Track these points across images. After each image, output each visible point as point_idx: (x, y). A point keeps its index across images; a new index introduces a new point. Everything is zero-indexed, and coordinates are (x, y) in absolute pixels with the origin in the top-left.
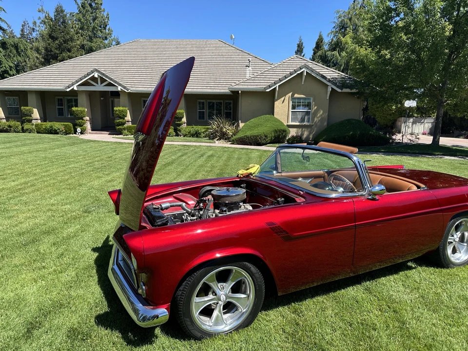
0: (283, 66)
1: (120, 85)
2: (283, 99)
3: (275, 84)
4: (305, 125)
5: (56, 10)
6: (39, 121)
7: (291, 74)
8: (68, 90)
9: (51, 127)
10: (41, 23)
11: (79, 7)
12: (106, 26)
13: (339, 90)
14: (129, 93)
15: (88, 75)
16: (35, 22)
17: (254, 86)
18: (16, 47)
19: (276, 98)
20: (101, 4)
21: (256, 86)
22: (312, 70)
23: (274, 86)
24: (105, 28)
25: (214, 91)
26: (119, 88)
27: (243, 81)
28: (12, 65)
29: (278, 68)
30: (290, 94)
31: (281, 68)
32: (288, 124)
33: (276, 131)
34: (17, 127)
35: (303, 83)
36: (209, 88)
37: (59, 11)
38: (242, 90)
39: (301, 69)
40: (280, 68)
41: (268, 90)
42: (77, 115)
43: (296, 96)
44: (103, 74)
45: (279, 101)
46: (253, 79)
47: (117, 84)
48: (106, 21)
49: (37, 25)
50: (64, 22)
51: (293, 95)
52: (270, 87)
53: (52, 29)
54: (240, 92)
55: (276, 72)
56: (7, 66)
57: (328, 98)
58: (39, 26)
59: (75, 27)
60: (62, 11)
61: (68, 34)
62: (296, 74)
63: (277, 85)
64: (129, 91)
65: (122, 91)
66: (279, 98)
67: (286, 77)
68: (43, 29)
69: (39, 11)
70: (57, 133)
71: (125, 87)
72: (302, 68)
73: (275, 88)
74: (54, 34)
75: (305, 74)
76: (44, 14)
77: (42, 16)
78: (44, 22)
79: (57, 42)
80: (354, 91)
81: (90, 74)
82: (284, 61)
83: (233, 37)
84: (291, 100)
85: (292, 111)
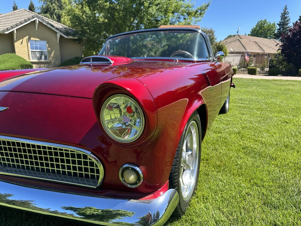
2: (21, 40)
3: (12, 27)
4: (41, 62)
7: (26, 21)
13: (66, 37)
19: (15, 40)
23: (11, 29)
30: (27, 37)
32: (30, 61)
33: (22, 65)
35: (37, 29)
41: (7, 33)
45: (18, 42)
51: (29, 39)
52: (8, 30)
57: (58, 42)
62: (29, 22)
63: (15, 29)
66: (18, 40)
67: (21, 23)
72: (34, 18)
73: (13, 32)
75: (38, 23)
80: (76, 38)
84: (29, 42)
85: (31, 51)
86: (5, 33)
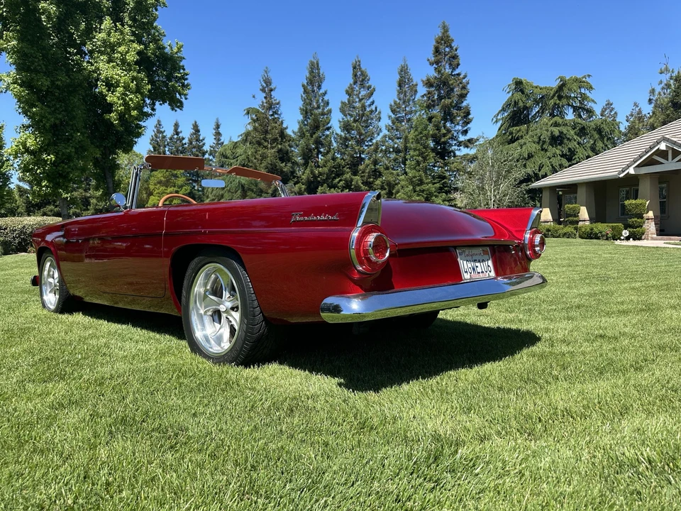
6: (588, 223)
8: (622, 175)
9: (592, 229)
15: (651, 148)
16: (653, 89)
34: (556, 231)
42: (630, 211)
44: (675, 143)
49: (657, 93)
53: (676, 94)
58: (660, 93)
68: (664, 96)
69: (661, 73)
70: (598, 238)
76: (669, 75)
77: (665, 77)
78: (667, 86)
81: (654, 147)
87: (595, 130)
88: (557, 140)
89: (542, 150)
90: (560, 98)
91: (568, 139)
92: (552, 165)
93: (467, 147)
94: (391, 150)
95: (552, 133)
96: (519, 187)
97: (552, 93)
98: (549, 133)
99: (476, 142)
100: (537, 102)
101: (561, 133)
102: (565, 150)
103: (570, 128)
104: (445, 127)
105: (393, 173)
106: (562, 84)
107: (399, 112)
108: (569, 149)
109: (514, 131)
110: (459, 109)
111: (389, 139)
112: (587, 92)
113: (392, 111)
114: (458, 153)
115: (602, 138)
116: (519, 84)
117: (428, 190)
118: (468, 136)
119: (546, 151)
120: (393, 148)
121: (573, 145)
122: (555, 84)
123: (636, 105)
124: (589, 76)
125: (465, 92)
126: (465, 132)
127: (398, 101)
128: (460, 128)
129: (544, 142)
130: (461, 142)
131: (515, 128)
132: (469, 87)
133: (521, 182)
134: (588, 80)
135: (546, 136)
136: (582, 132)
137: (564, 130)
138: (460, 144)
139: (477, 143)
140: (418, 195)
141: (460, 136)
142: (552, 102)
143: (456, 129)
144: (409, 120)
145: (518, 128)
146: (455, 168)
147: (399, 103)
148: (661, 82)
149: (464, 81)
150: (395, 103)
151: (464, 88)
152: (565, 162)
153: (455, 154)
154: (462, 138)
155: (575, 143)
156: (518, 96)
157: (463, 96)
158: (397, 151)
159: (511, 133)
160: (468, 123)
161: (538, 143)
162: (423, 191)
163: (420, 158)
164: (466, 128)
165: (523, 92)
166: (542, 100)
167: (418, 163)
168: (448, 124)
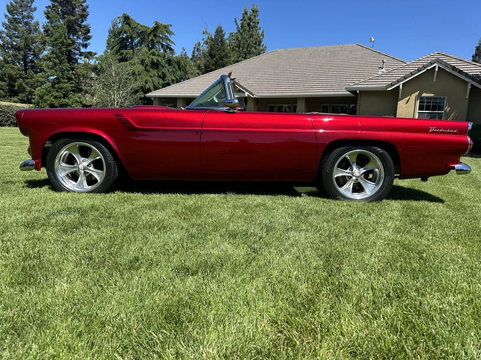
0: (418, 64)
1: (247, 91)
2: (407, 98)
3: (398, 81)
5: (216, 30)
7: (419, 71)
10: (204, 43)
11: (238, 27)
12: (261, 42)
14: (255, 98)
16: (200, 43)
17: (375, 85)
18: (178, 63)
19: (400, 98)
20: (258, 23)
21: (377, 85)
22: (447, 65)
23: (397, 84)
24: (259, 45)
25: (336, 93)
26: (247, 94)
27: (364, 81)
28: (174, 78)
29: (410, 66)
30: (417, 93)
31: (414, 66)
35: (434, 81)
36: (331, 90)
37: (219, 32)
38: (361, 90)
39: (431, 64)
40: (412, 66)
41: (390, 89)
43: (424, 95)
45: (403, 100)
46: (376, 78)
47: (245, 90)
48: (261, 38)
49: (201, 45)
50: (222, 41)
51: (420, 94)
52: (392, 85)
53: (212, 49)
54: (358, 92)
55: (406, 71)
56: (170, 79)
57: (467, 97)
58: (203, 46)
59: (232, 45)
60: (221, 31)
61: (224, 51)
62: (425, 70)
63: (401, 83)
64: (255, 96)
65: (249, 97)
67: (412, 74)
68: (205, 48)
69: (204, 33)
71: (251, 93)
72: (434, 64)
73: (399, 86)
74: (213, 52)
75: (437, 70)
76: (207, 36)
77: (206, 37)
78: (206, 43)
79: (215, 59)
82: (420, 59)
83: (373, 40)
84: (418, 100)
85: (419, 113)
86: (388, 89)
87: (176, 63)
88: (155, 65)
89: (146, 70)
90: (155, 36)
91: (162, 66)
92: (153, 82)
93: (88, 58)
94: (10, 46)
95: (152, 59)
96: (135, 95)
97: (149, 31)
98: (150, 60)
99: (94, 55)
100: (139, 35)
101: (158, 61)
102: (160, 73)
103: (162, 59)
104: (69, 38)
105: (13, 68)
106: (156, 27)
107: (16, 14)
108: (163, 73)
109: (125, 53)
110: (80, 26)
111: (7, 36)
112: (169, 36)
113: (9, 11)
114: (79, 61)
115: (180, 69)
116: (126, 19)
117: (66, 88)
118: (88, 50)
119: (148, 71)
120: (12, 45)
121: (165, 70)
122: (151, 26)
123: (184, 49)
124: (171, 25)
125: (85, 14)
126: (85, 46)
127: (15, 4)
128: (81, 41)
129: (147, 65)
130: (83, 53)
131: (125, 51)
132: (88, 10)
133: (136, 91)
134: (170, 28)
135: (147, 61)
136: (169, 62)
137: (160, 59)
138: (81, 54)
139: (96, 56)
140: (57, 92)
141: (81, 48)
142: (150, 38)
143: (78, 42)
144: (26, 23)
145: (127, 51)
146: (80, 73)
147: (16, 6)
148: (203, 39)
149: (83, 4)
150: (11, 4)
151: (84, 10)
152: (161, 81)
153: (77, 62)
154: (83, 50)
155: (166, 69)
156: (126, 27)
157: (84, 17)
158: (18, 49)
159: (122, 54)
160: (88, 39)
161: (143, 65)
162: (61, 89)
163: (58, 61)
164: (85, 43)
165: (130, 26)
166: (143, 34)
167: (55, 64)
168: (71, 37)
